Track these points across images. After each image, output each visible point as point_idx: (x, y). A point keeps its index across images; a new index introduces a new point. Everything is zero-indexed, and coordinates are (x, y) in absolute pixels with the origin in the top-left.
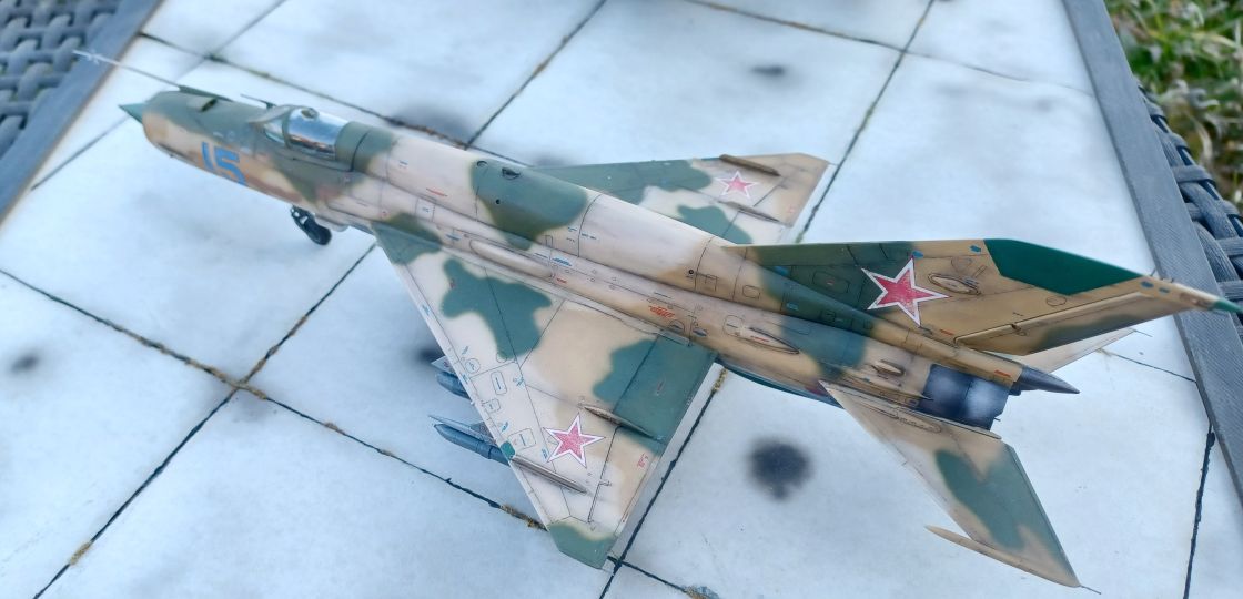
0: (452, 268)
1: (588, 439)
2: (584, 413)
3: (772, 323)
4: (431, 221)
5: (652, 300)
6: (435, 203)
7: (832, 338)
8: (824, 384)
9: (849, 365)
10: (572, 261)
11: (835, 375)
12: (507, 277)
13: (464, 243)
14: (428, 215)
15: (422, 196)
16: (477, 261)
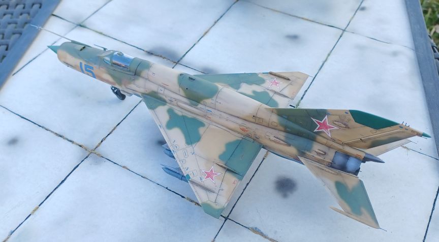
0: (170, 111)
1: (216, 174)
2: (215, 165)
3: (282, 135)
4: (163, 94)
5: (240, 125)
6: (165, 88)
7: (302, 141)
8: (299, 157)
9: (308, 151)
10: (213, 110)
11: (303, 154)
12: (190, 115)
13: (175, 102)
14: (162, 92)
15: (160, 86)
16: (179, 109)
